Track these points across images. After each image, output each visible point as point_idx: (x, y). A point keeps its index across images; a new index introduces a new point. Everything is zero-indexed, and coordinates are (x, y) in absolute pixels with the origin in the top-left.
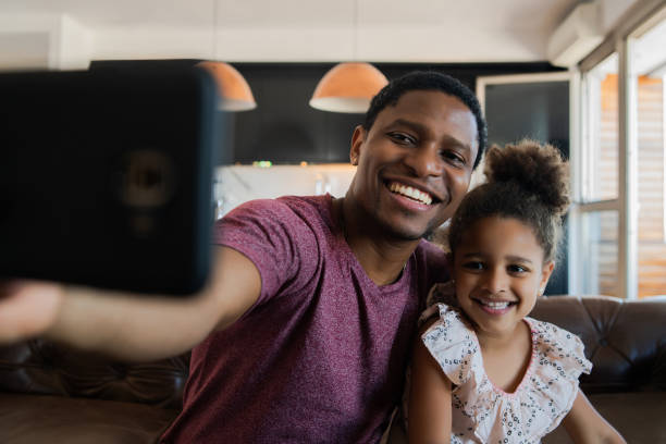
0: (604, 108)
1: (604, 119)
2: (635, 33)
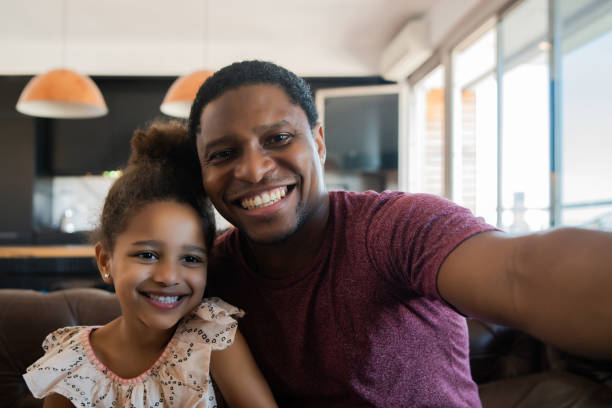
0: (429, 118)
1: (429, 128)
2: (460, 46)
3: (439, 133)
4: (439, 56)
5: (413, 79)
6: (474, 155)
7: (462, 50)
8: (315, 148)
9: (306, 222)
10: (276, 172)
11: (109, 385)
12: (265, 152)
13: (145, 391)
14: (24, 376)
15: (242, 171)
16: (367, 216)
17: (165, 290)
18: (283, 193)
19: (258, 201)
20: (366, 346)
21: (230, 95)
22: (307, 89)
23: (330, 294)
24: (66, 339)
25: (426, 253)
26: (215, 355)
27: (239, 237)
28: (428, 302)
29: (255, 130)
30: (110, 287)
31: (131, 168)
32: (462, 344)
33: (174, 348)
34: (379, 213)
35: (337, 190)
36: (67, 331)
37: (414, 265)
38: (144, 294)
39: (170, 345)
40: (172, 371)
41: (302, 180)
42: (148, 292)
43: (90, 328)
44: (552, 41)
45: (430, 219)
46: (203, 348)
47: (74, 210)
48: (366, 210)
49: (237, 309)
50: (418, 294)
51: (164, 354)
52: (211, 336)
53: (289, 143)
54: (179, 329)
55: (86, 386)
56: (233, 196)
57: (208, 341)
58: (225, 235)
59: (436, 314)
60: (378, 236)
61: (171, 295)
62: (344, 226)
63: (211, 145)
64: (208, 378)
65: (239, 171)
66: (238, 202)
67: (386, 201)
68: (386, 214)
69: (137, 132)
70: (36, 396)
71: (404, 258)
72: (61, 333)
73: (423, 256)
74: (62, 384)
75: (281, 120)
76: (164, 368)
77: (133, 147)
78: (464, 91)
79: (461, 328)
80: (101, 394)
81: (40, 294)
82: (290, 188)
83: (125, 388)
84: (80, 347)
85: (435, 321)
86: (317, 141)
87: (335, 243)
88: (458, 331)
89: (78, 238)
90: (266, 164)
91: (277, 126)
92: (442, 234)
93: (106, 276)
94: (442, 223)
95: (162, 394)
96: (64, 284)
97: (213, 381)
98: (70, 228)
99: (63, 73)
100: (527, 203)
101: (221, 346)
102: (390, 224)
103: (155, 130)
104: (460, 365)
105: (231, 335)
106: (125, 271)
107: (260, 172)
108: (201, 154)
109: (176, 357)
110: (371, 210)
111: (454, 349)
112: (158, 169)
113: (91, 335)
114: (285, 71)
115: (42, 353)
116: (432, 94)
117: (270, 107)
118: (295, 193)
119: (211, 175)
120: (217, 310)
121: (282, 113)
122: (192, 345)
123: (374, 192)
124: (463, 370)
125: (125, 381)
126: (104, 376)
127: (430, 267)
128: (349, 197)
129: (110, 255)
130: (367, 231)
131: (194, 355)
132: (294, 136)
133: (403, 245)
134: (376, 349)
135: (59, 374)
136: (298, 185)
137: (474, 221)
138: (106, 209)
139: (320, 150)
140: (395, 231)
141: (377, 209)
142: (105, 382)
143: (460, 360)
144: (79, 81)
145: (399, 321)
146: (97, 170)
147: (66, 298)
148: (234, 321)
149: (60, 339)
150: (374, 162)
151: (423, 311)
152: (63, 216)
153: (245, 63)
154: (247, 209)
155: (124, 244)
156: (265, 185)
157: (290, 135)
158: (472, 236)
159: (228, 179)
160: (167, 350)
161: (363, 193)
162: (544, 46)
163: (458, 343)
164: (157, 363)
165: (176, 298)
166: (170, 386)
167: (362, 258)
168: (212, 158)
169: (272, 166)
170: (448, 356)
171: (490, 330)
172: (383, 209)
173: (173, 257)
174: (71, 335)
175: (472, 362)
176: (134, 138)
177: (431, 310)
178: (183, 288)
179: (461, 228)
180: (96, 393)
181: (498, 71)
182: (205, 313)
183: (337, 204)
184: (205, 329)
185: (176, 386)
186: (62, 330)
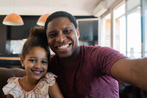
0: (106, 27)
1: (106, 30)
3: (109, 31)
4: (109, 10)
5: (102, 17)
6: (119, 37)
7: (116, 9)
8: (77, 34)
9: (74, 53)
10: (66, 40)
11: (23, 93)
12: (64, 35)
13: (32, 95)
14: (3, 89)
15: (58, 39)
16: (91, 52)
17: (37, 70)
18: (68, 45)
19: (62, 47)
20: (90, 88)
21: (55, 20)
22: (75, 18)
23: (80, 73)
24: (13, 80)
25: (107, 63)
26: (50, 87)
27: (56, 56)
28: (107, 76)
29: (61, 29)
30: (24, 68)
31: (30, 38)
32: (117, 89)
33: (39, 85)
34: (94, 52)
35: (82, 45)
36: (13, 78)
37: (103, 66)
38: (32, 70)
39: (38, 84)
40: (38, 90)
41: (73, 42)
42: (33, 70)
43: (19, 78)
44: (141, 6)
45: (108, 54)
46: (47, 85)
47: (15, 48)
48: (90, 51)
49: (55, 75)
50: (105, 74)
51: (37, 86)
52: (49, 82)
53: (70, 33)
54: (41, 80)
55: (17, 93)
56: (55, 46)
57: (48, 83)
58: (53, 56)
59: (109, 80)
60: (94, 58)
61: (39, 71)
62: (84, 55)
63: (50, 32)
64: (48, 93)
65: (57, 39)
66: (57, 48)
67: (96, 48)
68: (96, 52)
69: (31, 29)
70: (5, 94)
71: (101, 64)
72: (12, 79)
73: (106, 64)
74: (11, 92)
75: (68, 26)
76: (36, 90)
77: (30, 33)
78: (116, 20)
79: (117, 84)
80: (21, 95)
81: (7, 69)
82: (70, 44)
83: (27, 94)
84: (16, 83)
85: (109, 82)
86: (77, 32)
87: (82, 59)
88: (116, 85)
89: (16, 55)
90: (64, 38)
91: (67, 28)
92: (112, 58)
93: (23, 65)
94: (111, 55)
95: (36, 96)
96: (12, 67)
97: (49, 94)
98: (14, 53)
99: (14, 14)
100: (134, 51)
101: (51, 85)
102: (97, 54)
103: (36, 28)
104: (116, 95)
105: (54, 82)
106: (28, 64)
107: (62, 40)
108: (47, 35)
109: (40, 87)
110: (92, 51)
111: (115, 90)
112: (36, 39)
113: (19, 80)
114: (69, 14)
115: (7, 83)
116: (107, 21)
117: (65, 23)
118: (71, 45)
119: (50, 40)
120: (50, 75)
121: (68, 25)
122: (44, 84)
123: (92, 46)
124: (117, 96)
125: (27, 92)
126: (22, 90)
127: (108, 67)
128: (86, 47)
129: (24, 60)
130: (91, 56)
131: (44, 87)
132: (71, 31)
133: (100, 60)
134: (93, 88)
135: (11, 89)
136: (72, 43)
137: (121, 55)
138: (23, 48)
139: (78, 35)
140: (98, 56)
141: (93, 50)
142: (22, 92)
143: (116, 93)
144: (17, 17)
145: (99, 81)
146: (21, 39)
147: (13, 70)
148: (55, 79)
149: (11, 80)
150: (91, 38)
151: (106, 79)
152: (13, 50)
153: (59, 12)
154: (59, 49)
155: (27, 57)
156: (64, 43)
157: (70, 30)
158: (120, 59)
159: (54, 41)
160: (37, 85)
161: (89, 46)
162: (139, 8)
163: (116, 88)
164: (35, 88)
165: (40, 72)
166: (38, 94)
167: (89, 63)
168: (50, 36)
169: (65, 38)
170: (113, 92)
171: (124, 85)
172: (95, 51)
173: (39, 61)
174: (14, 79)
175: (119, 94)
176: (30, 31)
177: (108, 79)
178: (42, 70)
179: (117, 56)
180: (20, 95)
181: (126, 14)
182: (47, 76)
183: (82, 49)
184: (47, 80)
185: (39, 95)
186: (12, 78)
